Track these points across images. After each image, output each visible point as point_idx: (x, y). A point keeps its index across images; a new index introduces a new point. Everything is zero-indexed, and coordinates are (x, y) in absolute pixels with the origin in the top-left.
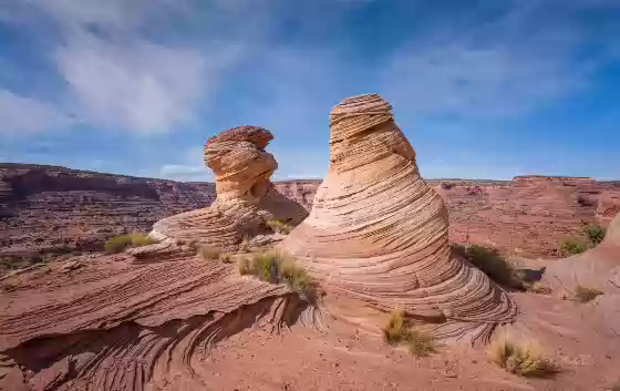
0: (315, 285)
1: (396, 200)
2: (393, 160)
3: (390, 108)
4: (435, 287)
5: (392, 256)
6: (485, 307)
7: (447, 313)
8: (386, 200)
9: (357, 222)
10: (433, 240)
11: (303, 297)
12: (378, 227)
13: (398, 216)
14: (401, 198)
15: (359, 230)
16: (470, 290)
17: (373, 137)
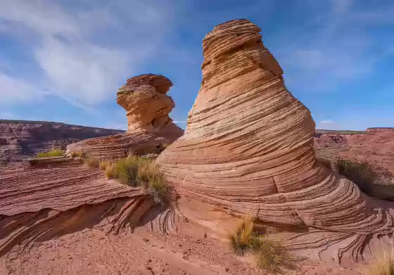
0: (171, 188)
1: (258, 109)
2: (257, 74)
3: (259, 30)
4: (295, 193)
5: (250, 161)
6: (356, 216)
7: (308, 221)
8: (248, 110)
9: (219, 131)
10: (296, 146)
11: (157, 200)
12: (238, 134)
13: (260, 124)
14: (264, 107)
15: (219, 138)
16: (337, 198)
17: (240, 54)
